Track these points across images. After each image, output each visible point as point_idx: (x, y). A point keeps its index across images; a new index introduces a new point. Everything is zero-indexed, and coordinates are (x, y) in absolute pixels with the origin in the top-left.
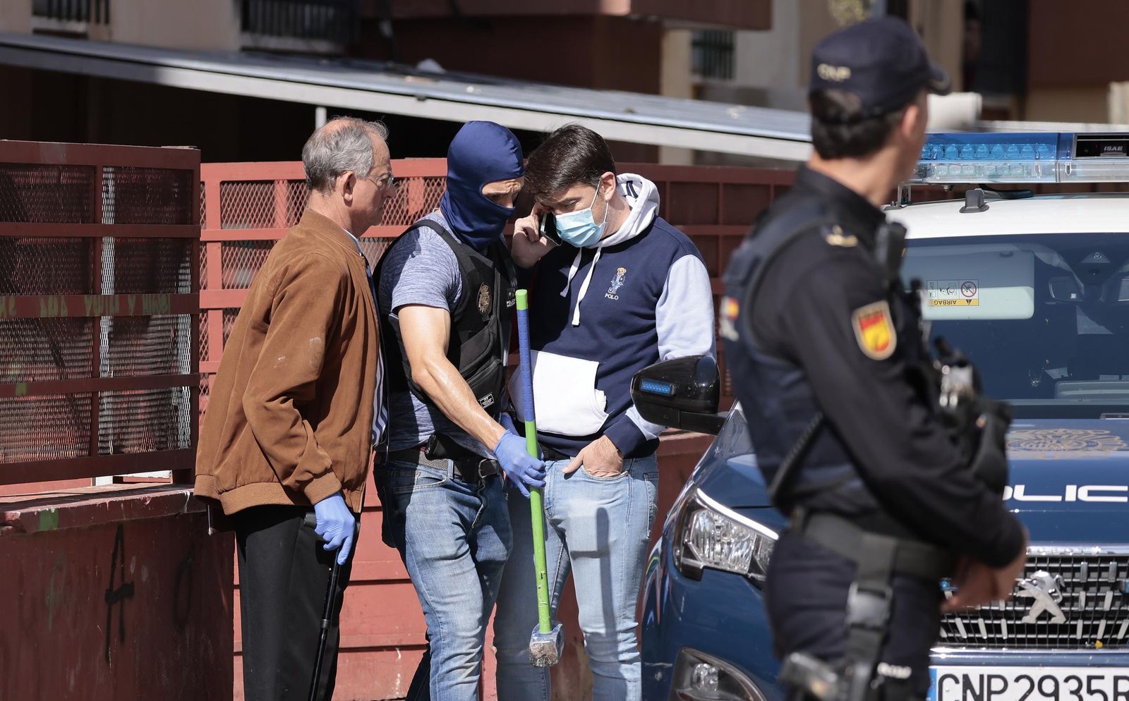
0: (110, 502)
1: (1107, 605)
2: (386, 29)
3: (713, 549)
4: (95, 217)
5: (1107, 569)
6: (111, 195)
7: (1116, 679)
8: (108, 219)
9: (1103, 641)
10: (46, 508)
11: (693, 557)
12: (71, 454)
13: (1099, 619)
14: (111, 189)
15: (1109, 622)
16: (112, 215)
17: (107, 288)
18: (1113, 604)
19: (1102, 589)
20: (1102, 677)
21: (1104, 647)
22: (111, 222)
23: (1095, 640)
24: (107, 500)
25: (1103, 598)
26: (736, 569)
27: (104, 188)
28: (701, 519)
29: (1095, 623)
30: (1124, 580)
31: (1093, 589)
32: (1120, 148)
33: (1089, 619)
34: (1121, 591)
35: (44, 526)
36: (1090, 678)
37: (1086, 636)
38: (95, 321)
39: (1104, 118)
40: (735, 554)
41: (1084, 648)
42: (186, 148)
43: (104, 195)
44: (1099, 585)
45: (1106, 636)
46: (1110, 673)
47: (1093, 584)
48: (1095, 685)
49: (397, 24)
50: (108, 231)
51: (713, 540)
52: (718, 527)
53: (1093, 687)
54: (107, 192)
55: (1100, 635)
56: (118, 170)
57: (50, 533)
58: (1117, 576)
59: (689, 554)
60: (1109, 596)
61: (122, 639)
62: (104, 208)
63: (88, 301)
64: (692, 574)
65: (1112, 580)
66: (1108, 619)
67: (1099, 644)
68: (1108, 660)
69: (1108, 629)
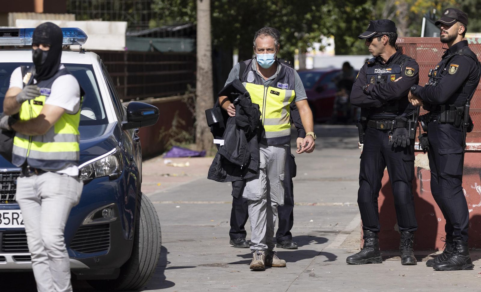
1: (9, 189)
5: (9, 176)
7: (13, 213)
9: (8, 201)
13: (7, 193)
15: (10, 194)
18: (11, 188)
19: (8, 183)
20: (8, 213)
21: (9, 203)
23: (5, 201)
25: (8, 186)
29: (5, 195)
30: (15, 180)
32: (9, 34)
33: (3, 193)
34: (14, 184)
36: (4, 213)
37: (2, 199)
39: (7, 25)
41: (2, 203)
44: (7, 182)
45: (9, 199)
46: (11, 212)
47: (4, 182)
48: (6, 216)
53: (5, 217)
55: (7, 199)
58: (13, 179)
60: (10, 185)
65: (11, 180)
66: (10, 193)
67: (7, 202)
68: (10, 207)
69: (10, 197)
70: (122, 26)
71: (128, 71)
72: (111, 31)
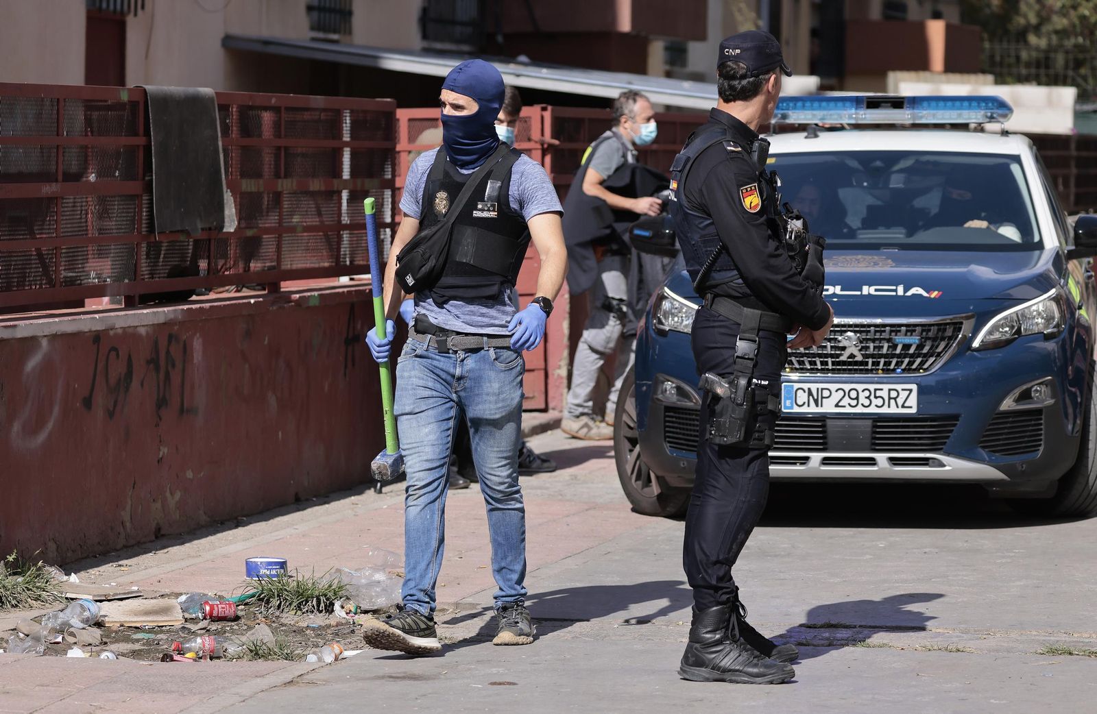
0: (348, 291)
1: (885, 351)
2: (500, 39)
3: (673, 320)
4: (340, 136)
5: (884, 331)
6: (348, 125)
7: (890, 390)
8: (347, 137)
9: (883, 370)
10: (313, 293)
11: (662, 324)
12: (326, 265)
13: (880, 358)
14: (348, 121)
15: (886, 360)
16: (349, 135)
17: (346, 175)
18: (888, 350)
19: (882, 342)
20: (882, 390)
21: (883, 373)
22: (348, 139)
23: (878, 369)
24: (345, 290)
25: (882, 347)
26: (686, 331)
27: (344, 121)
28: (667, 304)
29: (879, 360)
30: (894, 337)
31: (877, 342)
32: (889, 105)
33: (875, 358)
34: (892, 343)
35: (312, 303)
36: (876, 390)
37: (874, 367)
38: (339, 193)
39: (885, 92)
40: (685, 323)
41: (873, 373)
42: (389, 100)
43: (344, 125)
44: (880, 340)
45: (885, 367)
46: (886, 387)
47: (877, 339)
48: (879, 393)
49: (506, 36)
50: (347, 144)
51: (674, 315)
52: (676, 308)
53: (877, 395)
54: (346, 123)
55: (881, 366)
56: (352, 112)
57: (315, 307)
58: (890, 335)
59: (660, 322)
60: (886, 345)
61: (353, 365)
62: (344, 132)
63: (336, 181)
64: (662, 333)
65: (887, 337)
66: (885, 358)
67: (880, 371)
68: (885, 380)
69: (885, 364)
70: (1068, 94)
71: (1077, 166)
72: (1050, 103)
